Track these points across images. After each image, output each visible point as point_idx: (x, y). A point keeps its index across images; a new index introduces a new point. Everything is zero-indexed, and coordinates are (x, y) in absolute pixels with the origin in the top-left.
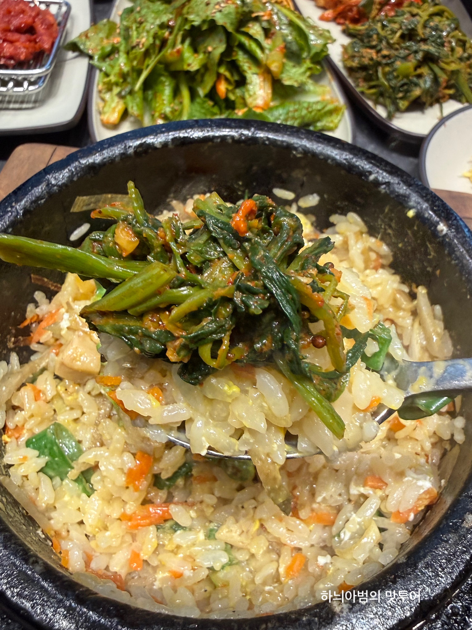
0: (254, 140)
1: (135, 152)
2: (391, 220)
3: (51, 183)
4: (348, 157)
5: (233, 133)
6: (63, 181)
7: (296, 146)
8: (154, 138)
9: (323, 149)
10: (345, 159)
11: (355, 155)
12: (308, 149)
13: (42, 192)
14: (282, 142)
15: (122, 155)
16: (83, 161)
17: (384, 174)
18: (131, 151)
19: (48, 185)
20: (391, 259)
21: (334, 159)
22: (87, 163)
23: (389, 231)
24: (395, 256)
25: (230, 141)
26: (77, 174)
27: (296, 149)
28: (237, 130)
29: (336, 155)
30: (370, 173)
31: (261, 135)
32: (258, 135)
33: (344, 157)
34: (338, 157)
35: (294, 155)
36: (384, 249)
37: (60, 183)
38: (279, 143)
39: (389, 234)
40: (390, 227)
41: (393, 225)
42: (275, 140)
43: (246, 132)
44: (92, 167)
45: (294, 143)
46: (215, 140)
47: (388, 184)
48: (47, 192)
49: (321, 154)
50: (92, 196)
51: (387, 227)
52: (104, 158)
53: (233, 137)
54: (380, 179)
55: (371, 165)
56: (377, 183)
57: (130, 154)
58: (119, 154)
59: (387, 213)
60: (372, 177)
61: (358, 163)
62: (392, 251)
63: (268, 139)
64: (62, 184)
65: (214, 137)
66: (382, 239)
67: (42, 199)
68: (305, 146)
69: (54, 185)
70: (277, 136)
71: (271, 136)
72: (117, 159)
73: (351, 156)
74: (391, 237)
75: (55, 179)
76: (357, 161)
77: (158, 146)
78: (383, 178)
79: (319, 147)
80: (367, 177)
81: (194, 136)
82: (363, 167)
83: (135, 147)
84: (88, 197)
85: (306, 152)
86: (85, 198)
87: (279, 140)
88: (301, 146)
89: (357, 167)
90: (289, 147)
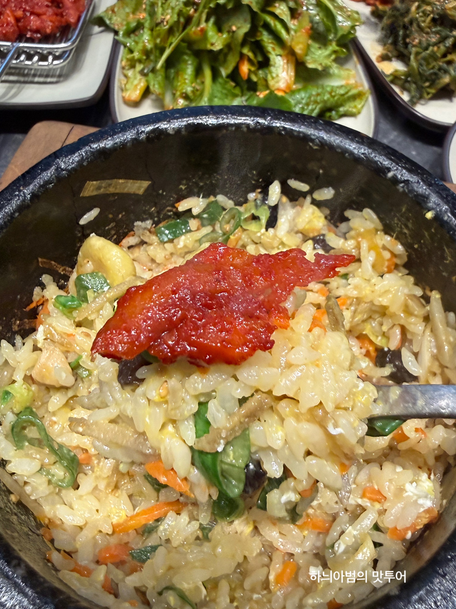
0: (270, 129)
1: (148, 138)
2: (408, 219)
3: (60, 168)
4: (366, 152)
5: (249, 121)
6: (73, 166)
7: (313, 137)
8: (167, 124)
9: (341, 142)
10: (363, 154)
11: (374, 150)
12: (326, 141)
13: (51, 176)
14: (299, 132)
15: (133, 140)
16: (95, 146)
17: (404, 171)
18: (143, 136)
19: (57, 170)
20: (406, 259)
21: (351, 153)
22: (98, 148)
23: (406, 231)
24: (409, 256)
25: (245, 129)
26: (87, 158)
27: (312, 141)
28: (252, 118)
29: (355, 148)
30: (389, 170)
31: (277, 124)
32: (274, 125)
33: (362, 151)
34: (356, 152)
35: (310, 147)
36: (399, 248)
37: (70, 167)
38: (295, 134)
39: (405, 234)
40: (407, 227)
41: (410, 225)
42: (292, 129)
43: (261, 121)
44: (103, 152)
45: (311, 134)
46: (230, 128)
47: (407, 182)
48: (56, 176)
49: (339, 147)
50: (102, 181)
51: (403, 226)
52: (116, 143)
53: (248, 126)
54: (399, 177)
55: (390, 162)
56: (395, 181)
57: (142, 139)
58: (131, 138)
59: (405, 213)
60: (390, 175)
61: (377, 159)
62: (407, 251)
63: (285, 129)
64: (71, 168)
65: (229, 125)
66: (397, 238)
67: (51, 184)
68: (323, 138)
69: (63, 170)
70: (294, 126)
71: (288, 125)
72: (128, 144)
73: (370, 151)
74: (406, 237)
75: (65, 162)
76: (375, 157)
77: (171, 132)
78: (402, 175)
79: (337, 139)
80: (385, 174)
81: (208, 123)
82: (381, 163)
83: (148, 133)
84: (99, 182)
85: (323, 144)
86: (95, 182)
87: (295, 131)
88: (317, 138)
89: (376, 162)
90: (306, 138)
